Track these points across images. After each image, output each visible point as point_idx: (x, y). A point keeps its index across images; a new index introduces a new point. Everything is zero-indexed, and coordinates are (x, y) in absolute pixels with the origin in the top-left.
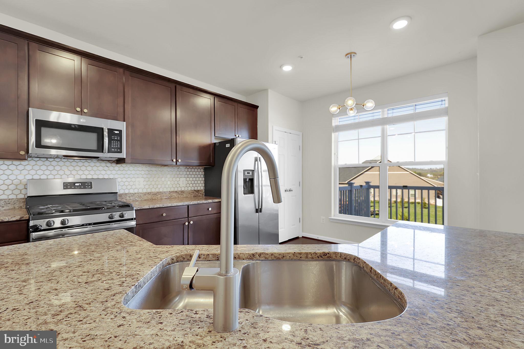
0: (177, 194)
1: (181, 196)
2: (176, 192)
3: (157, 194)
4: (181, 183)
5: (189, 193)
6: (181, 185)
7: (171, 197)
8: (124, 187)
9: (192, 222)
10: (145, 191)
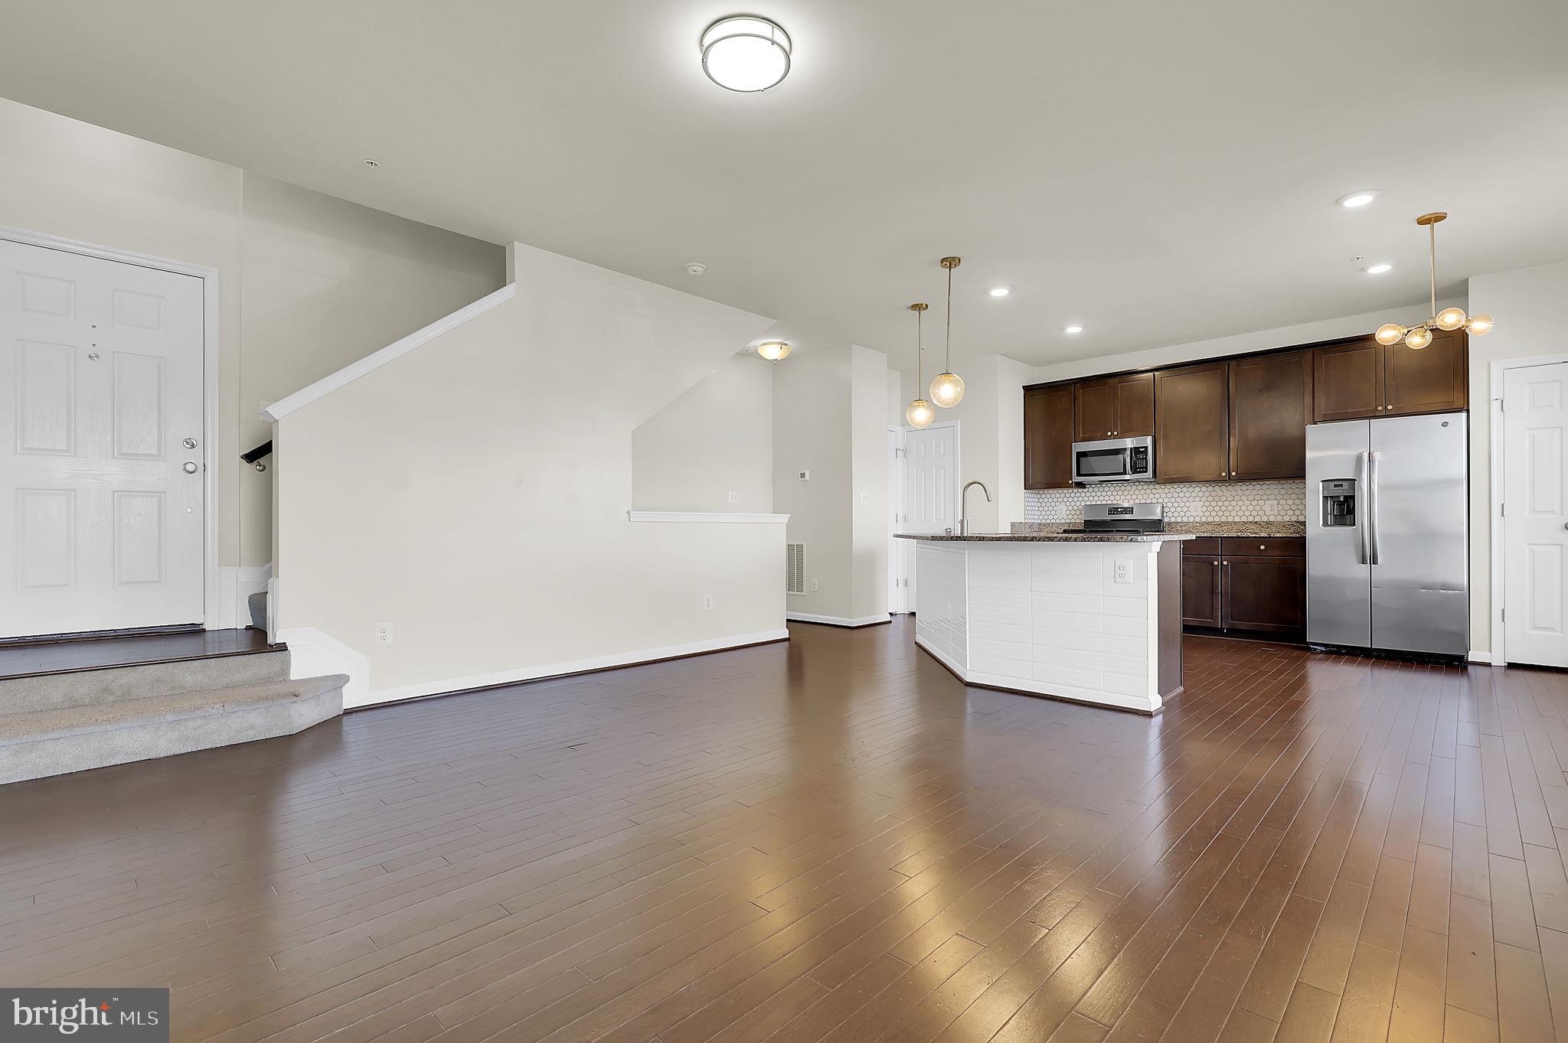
0: (1258, 525)
2: (1256, 522)
5: (1284, 526)
6: (1268, 513)
8: (1176, 514)
9: (1225, 563)
10: (1204, 519)
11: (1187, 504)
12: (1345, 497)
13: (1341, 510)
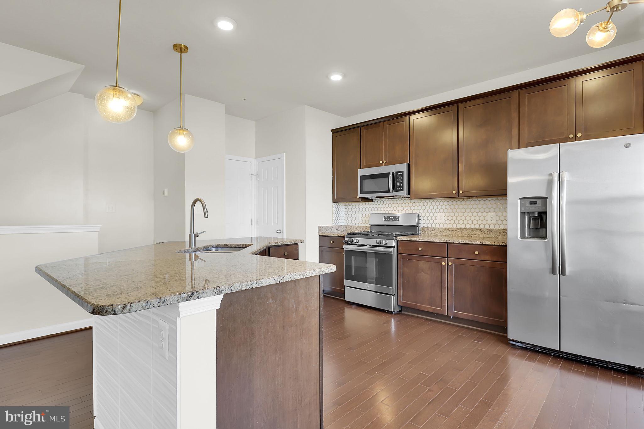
0: (482, 232)
1: (487, 235)
2: (480, 230)
3: (458, 231)
4: (489, 218)
5: (500, 233)
6: (489, 222)
7: (473, 235)
8: (428, 222)
9: (450, 264)
10: (446, 226)
11: (435, 214)
12: (539, 213)
13: (536, 225)
